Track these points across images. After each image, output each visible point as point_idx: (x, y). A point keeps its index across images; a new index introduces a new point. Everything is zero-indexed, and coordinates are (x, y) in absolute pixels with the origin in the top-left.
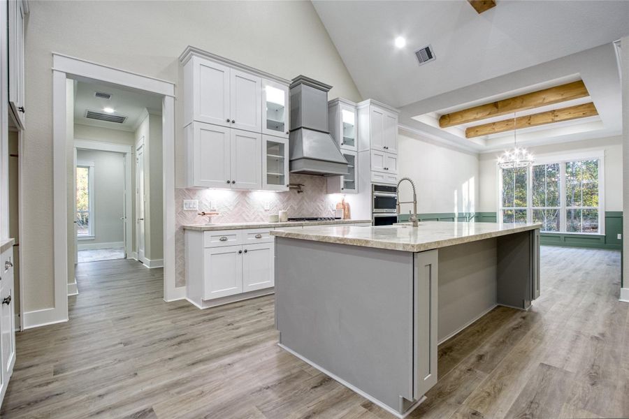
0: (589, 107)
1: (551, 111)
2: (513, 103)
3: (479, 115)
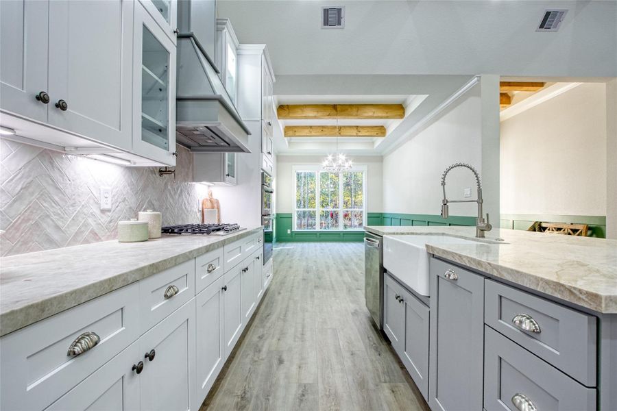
1: (355, 127)
2: (349, 109)
3: (320, 114)
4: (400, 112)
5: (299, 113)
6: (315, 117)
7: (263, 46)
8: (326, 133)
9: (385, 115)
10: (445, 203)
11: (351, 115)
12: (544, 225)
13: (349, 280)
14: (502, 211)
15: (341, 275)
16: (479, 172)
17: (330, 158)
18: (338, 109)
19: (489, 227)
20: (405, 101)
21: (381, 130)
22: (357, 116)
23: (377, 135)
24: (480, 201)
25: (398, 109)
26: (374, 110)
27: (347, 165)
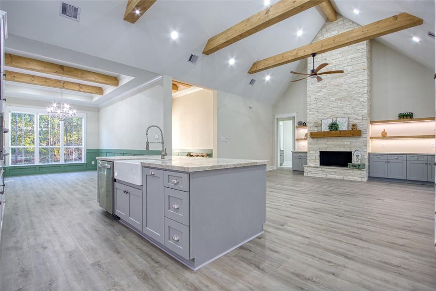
0: (99, 89)
1: (78, 84)
2: (75, 72)
3: (47, 69)
4: (116, 82)
5: (24, 64)
6: (41, 71)
7: (4, 13)
8: (49, 84)
9: (105, 82)
10: (148, 144)
11: (77, 77)
12: (192, 154)
13: (80, 196)
14: (173, 147)
15: (72, 195)
16: (162, 129)
17: (55, 105)
18: (65, 69)
19: (166, 154)
20: (119, 76)
21: (100, 91)
22: (82, 78)
23: (96, 93)
24: (163, 143)
25: (115, 80)
26: (95, 76)
27: (71, 112)
